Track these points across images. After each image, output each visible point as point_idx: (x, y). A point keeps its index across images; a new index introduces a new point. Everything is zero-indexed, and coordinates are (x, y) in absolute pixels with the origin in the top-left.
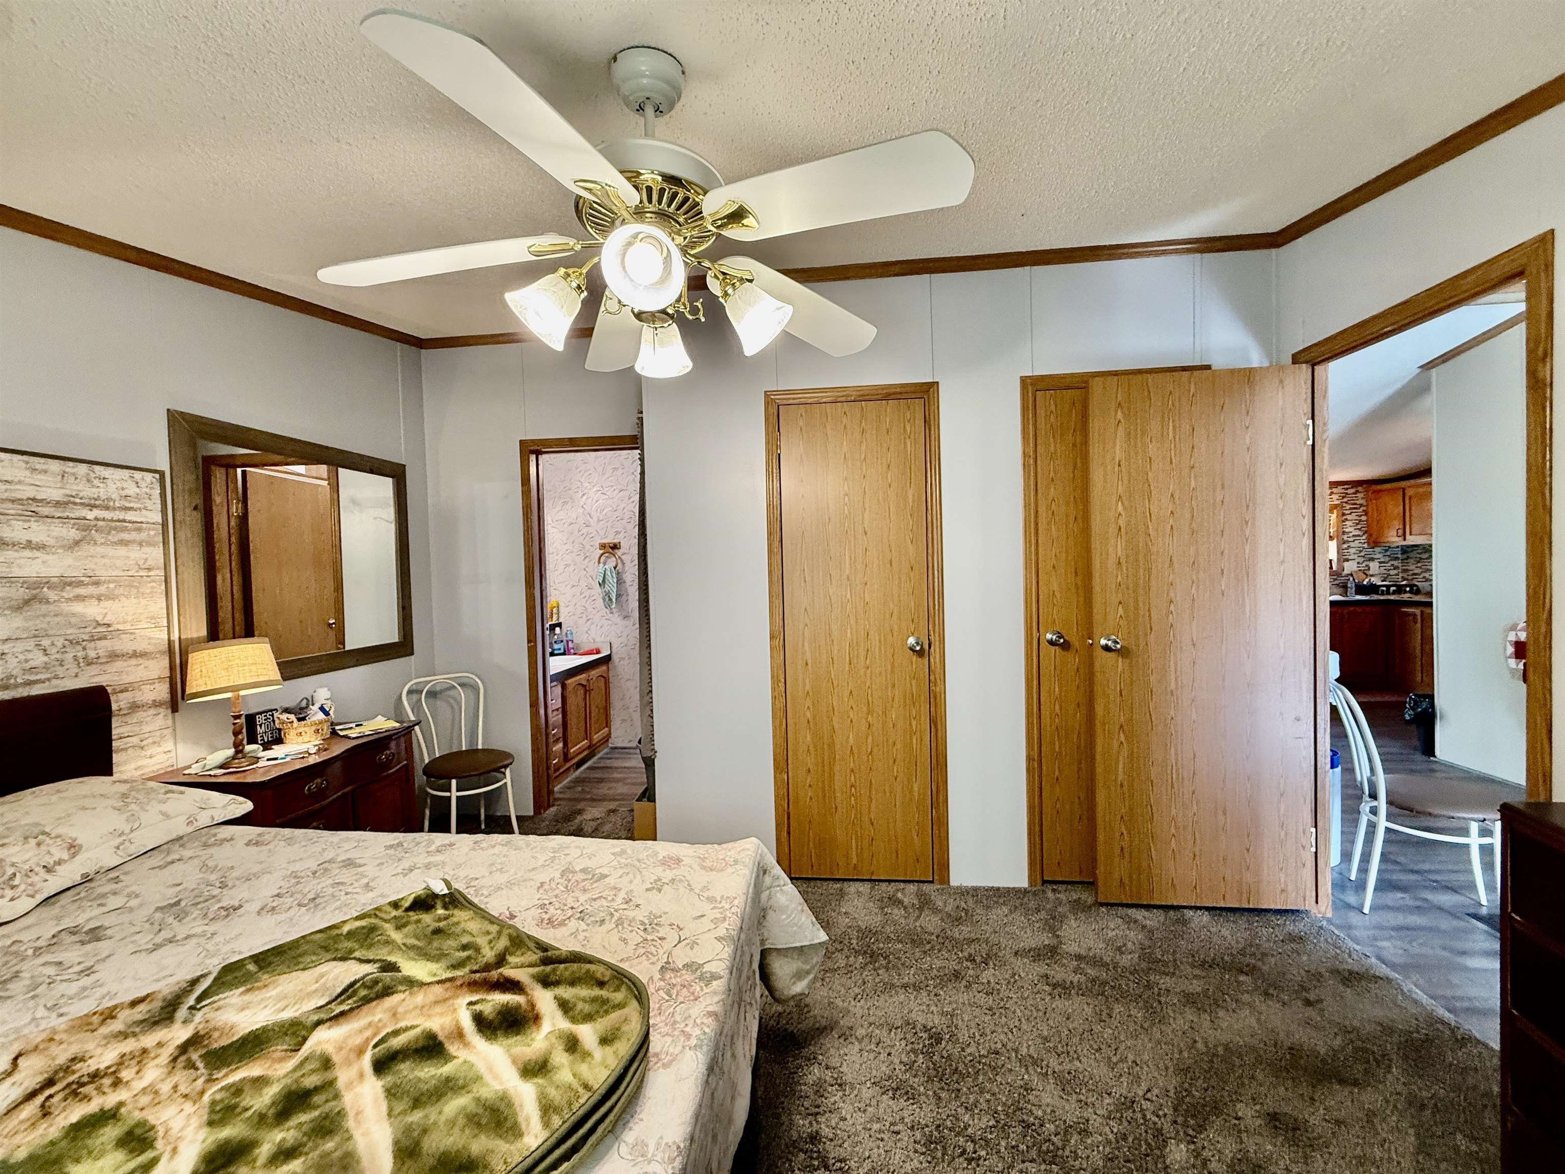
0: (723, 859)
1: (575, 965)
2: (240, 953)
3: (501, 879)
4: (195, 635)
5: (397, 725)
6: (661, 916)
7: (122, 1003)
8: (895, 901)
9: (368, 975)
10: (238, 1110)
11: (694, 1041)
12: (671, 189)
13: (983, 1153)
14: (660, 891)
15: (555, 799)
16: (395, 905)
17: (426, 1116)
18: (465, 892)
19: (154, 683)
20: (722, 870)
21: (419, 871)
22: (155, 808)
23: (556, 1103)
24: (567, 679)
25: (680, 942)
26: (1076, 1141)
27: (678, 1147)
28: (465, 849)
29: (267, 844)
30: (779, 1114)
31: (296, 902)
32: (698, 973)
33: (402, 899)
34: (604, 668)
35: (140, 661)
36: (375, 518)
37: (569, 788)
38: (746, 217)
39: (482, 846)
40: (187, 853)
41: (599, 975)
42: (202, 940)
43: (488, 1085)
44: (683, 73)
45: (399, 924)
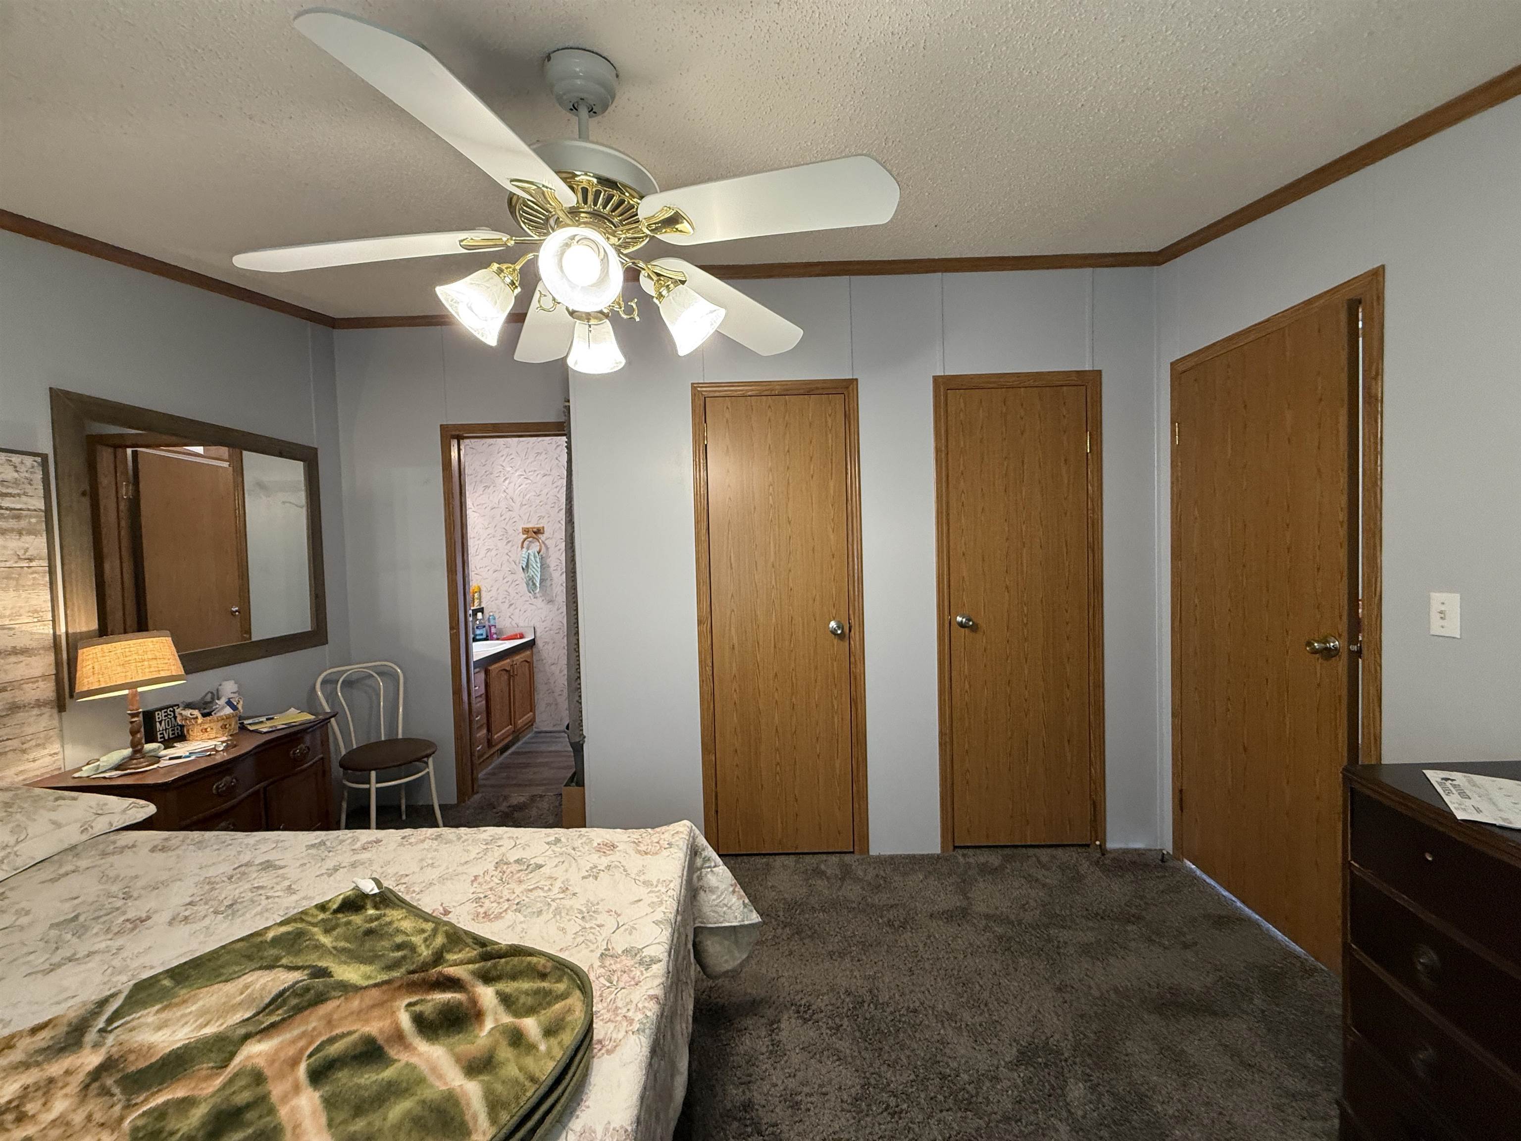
0: (658, 843)
1: (516, 959)
2: (152, 967)
3: (432, 874)
4: (84, 629)
5: (312, 717)
6: (598, 904)
7: (21, 1031)
8: (818, 873)
9: (297, 982)
10: (165, 1134)
11: (636, 1026)
12: (605, 191)
13: (905, 1106)
14: (596, 878)
15: (479, 786)
16: (322, 907)
17: (369, 1124)
18: (396, 889)
19: (37, 681)
20: (657, 853)
21: (345, 870)
22: (44, 817)
23: (504, 1099)
24: (491, 665)
25: (618, 928)
26: (988, 1088)
27: (626, 1131)
28: (393, 846)
29: (174, 850)
30: (714, 1086)
31: (212, 910)
32: (638, 958)
33: (330, 900)
34: (528, 653)
35: (21, 658)
36: (284, 503)
37: (494, 774)
38: (682, 223)
39: (410, 841)
40: (83, 863)
41: (540, 968)
42: (107, 957)
43: (432, 1086)
44: (617, 76)
45: (328, 927)
